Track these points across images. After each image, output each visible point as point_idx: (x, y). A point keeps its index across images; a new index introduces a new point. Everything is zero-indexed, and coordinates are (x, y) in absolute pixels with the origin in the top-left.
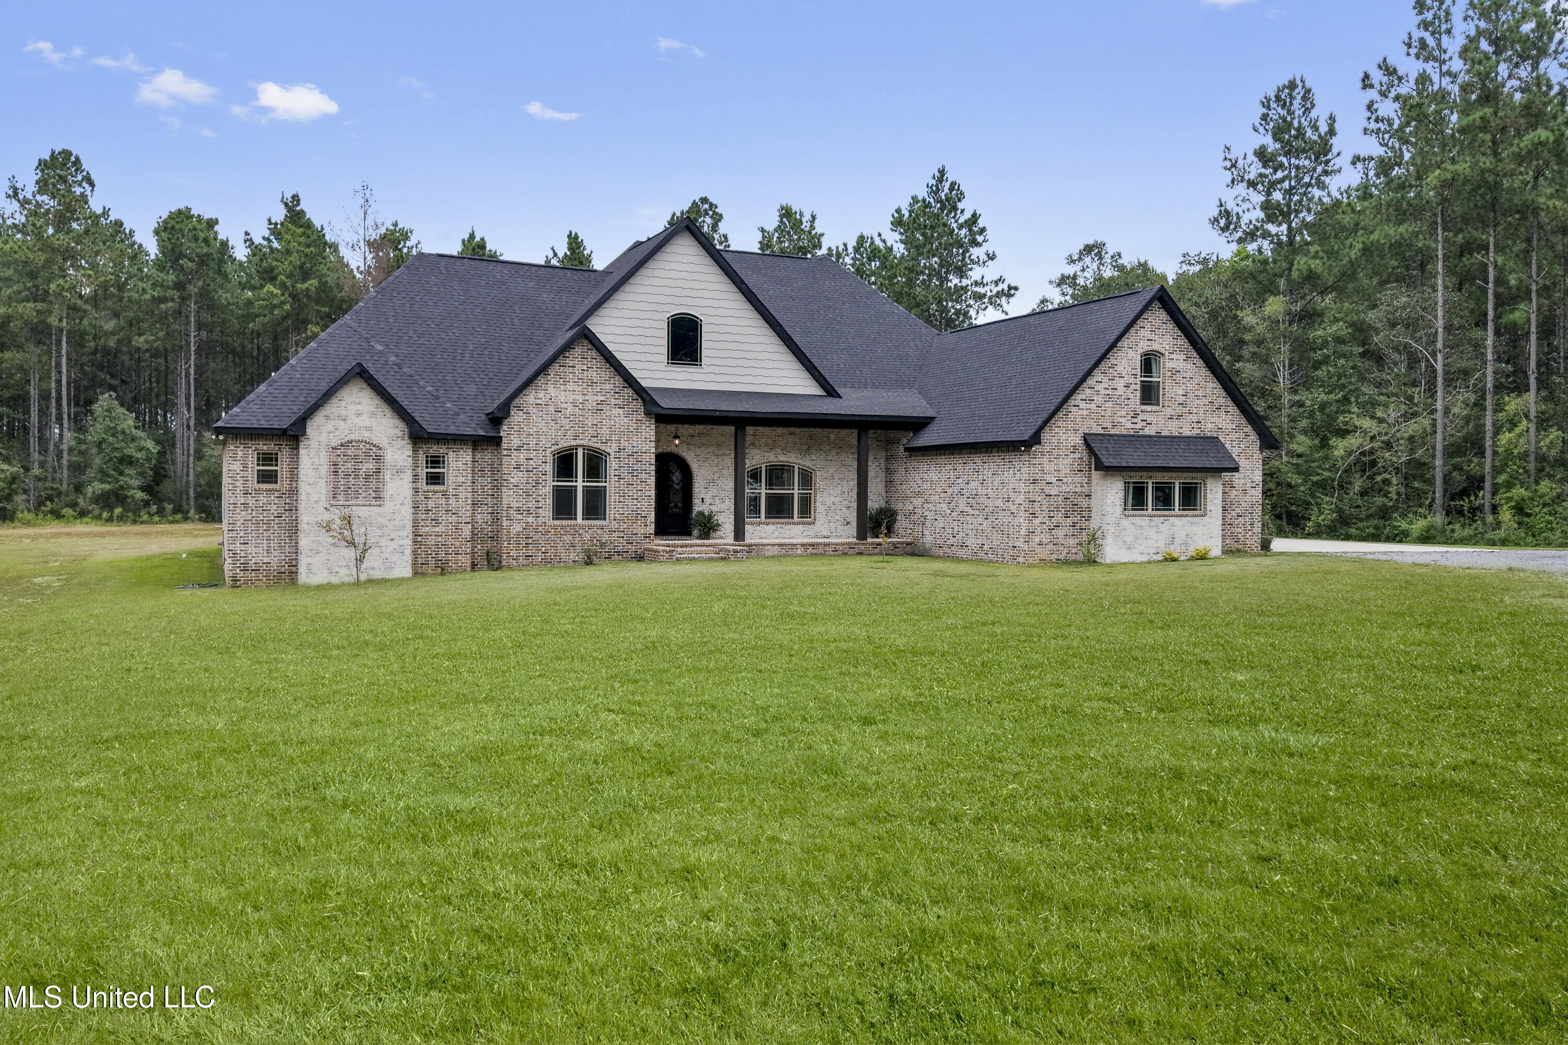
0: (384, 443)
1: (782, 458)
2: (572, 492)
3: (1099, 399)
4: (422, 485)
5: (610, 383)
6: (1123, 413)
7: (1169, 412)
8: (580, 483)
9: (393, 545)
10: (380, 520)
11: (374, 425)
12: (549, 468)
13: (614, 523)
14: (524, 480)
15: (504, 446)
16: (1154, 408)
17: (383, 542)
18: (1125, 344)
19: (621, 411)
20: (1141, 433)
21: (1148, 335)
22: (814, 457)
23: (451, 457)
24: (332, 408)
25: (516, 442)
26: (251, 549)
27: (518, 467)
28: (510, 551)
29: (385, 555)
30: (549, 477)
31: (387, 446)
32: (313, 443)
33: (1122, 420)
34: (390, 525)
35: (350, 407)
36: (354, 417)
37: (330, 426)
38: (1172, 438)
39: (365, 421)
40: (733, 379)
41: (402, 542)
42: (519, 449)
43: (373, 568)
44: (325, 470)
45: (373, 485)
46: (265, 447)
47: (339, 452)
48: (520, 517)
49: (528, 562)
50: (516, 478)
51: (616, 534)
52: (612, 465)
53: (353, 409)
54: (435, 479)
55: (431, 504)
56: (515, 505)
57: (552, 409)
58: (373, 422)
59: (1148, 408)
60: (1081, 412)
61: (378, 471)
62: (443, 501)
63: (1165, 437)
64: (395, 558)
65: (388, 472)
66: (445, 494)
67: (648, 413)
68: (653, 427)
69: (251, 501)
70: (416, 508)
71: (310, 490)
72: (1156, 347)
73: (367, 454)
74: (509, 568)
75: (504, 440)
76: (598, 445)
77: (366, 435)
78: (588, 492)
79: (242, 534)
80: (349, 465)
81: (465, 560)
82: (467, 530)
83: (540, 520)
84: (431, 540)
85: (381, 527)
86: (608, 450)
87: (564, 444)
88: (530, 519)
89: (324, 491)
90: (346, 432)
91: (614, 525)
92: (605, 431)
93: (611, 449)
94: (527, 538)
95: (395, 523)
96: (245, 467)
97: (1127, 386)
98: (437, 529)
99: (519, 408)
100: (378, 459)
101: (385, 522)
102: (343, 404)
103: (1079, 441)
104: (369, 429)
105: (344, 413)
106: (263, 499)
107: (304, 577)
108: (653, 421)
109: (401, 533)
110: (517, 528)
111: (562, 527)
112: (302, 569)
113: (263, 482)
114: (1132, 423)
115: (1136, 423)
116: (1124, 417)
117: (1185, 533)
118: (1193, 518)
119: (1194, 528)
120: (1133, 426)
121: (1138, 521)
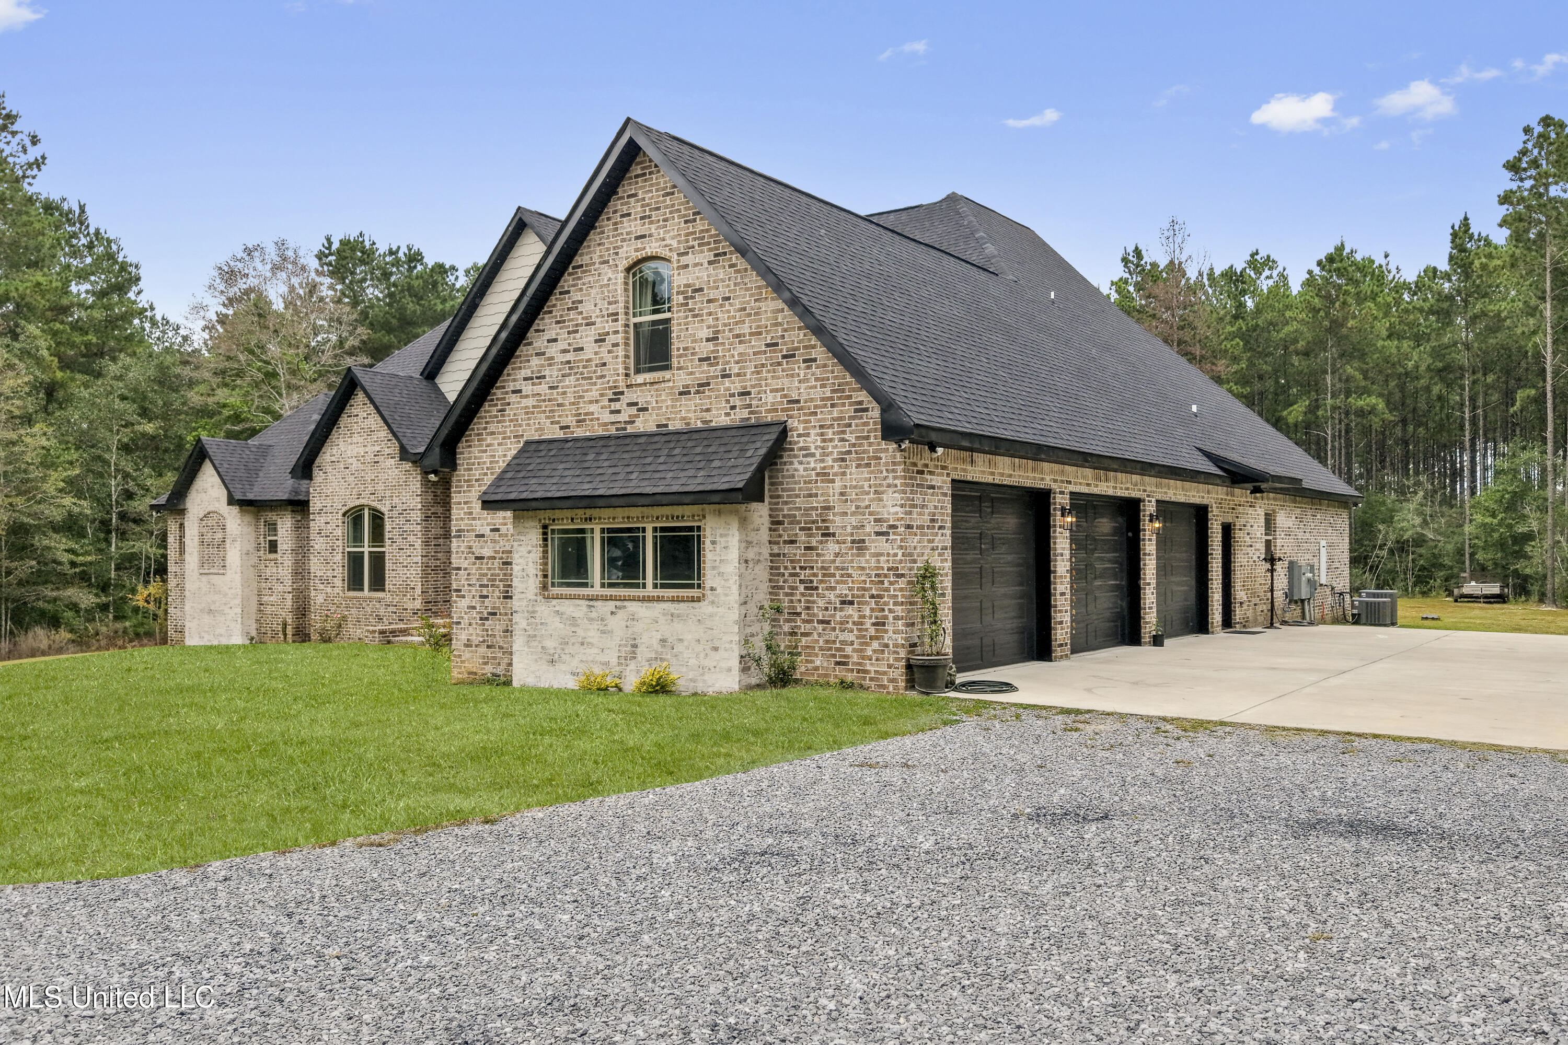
0: (226, 513)
3: (552, 374)
4: (265, 553)
6: (595, 393)
9: (232, 613)
10: (224, 588)
11: (220, 496)
16: (658, 375)
17: (227, 609)
20: (629, 429)
24: (200, 482)
29: (228, 623)
31: (227, 516)
32: (191, 516)
33: (592, 408)
34: (230, 594)
35: (208, 480)
36: (210, 489)
37: (199, 499)
39: (216, 492)
41: (236, 611)
43: (221, 635)
44: (197, 540)
45: (222, 554)
47: (204, 523)
53: (210, 482)
59: (647, 377)
60: (524, 402)
61: (224, 541)
64: (232, 626)
65: (228, 541)
69: (178, 569)
70: (259, 576)
71: (189, 559)
73: (218, 524)
77: (216, 506)
80: (209, 535)
85: (225, 595)
89: (196, 560)
90: (207, 504)
95: (232, 591)
96: (176, 539)
97: (601, 339)
100: (224, 528)
101: (228, 591)
102: (205, 477)
104: (218, 499)
105: (205, 486)
109: (236, 602)
112: (187, 633)
114: (612, 412)
115: (619, 412)
116: (597, 401)
117: (659, 637)
118: (676, 605)
119: (678, 626)
120: (613, 418)
121: (567, 607)
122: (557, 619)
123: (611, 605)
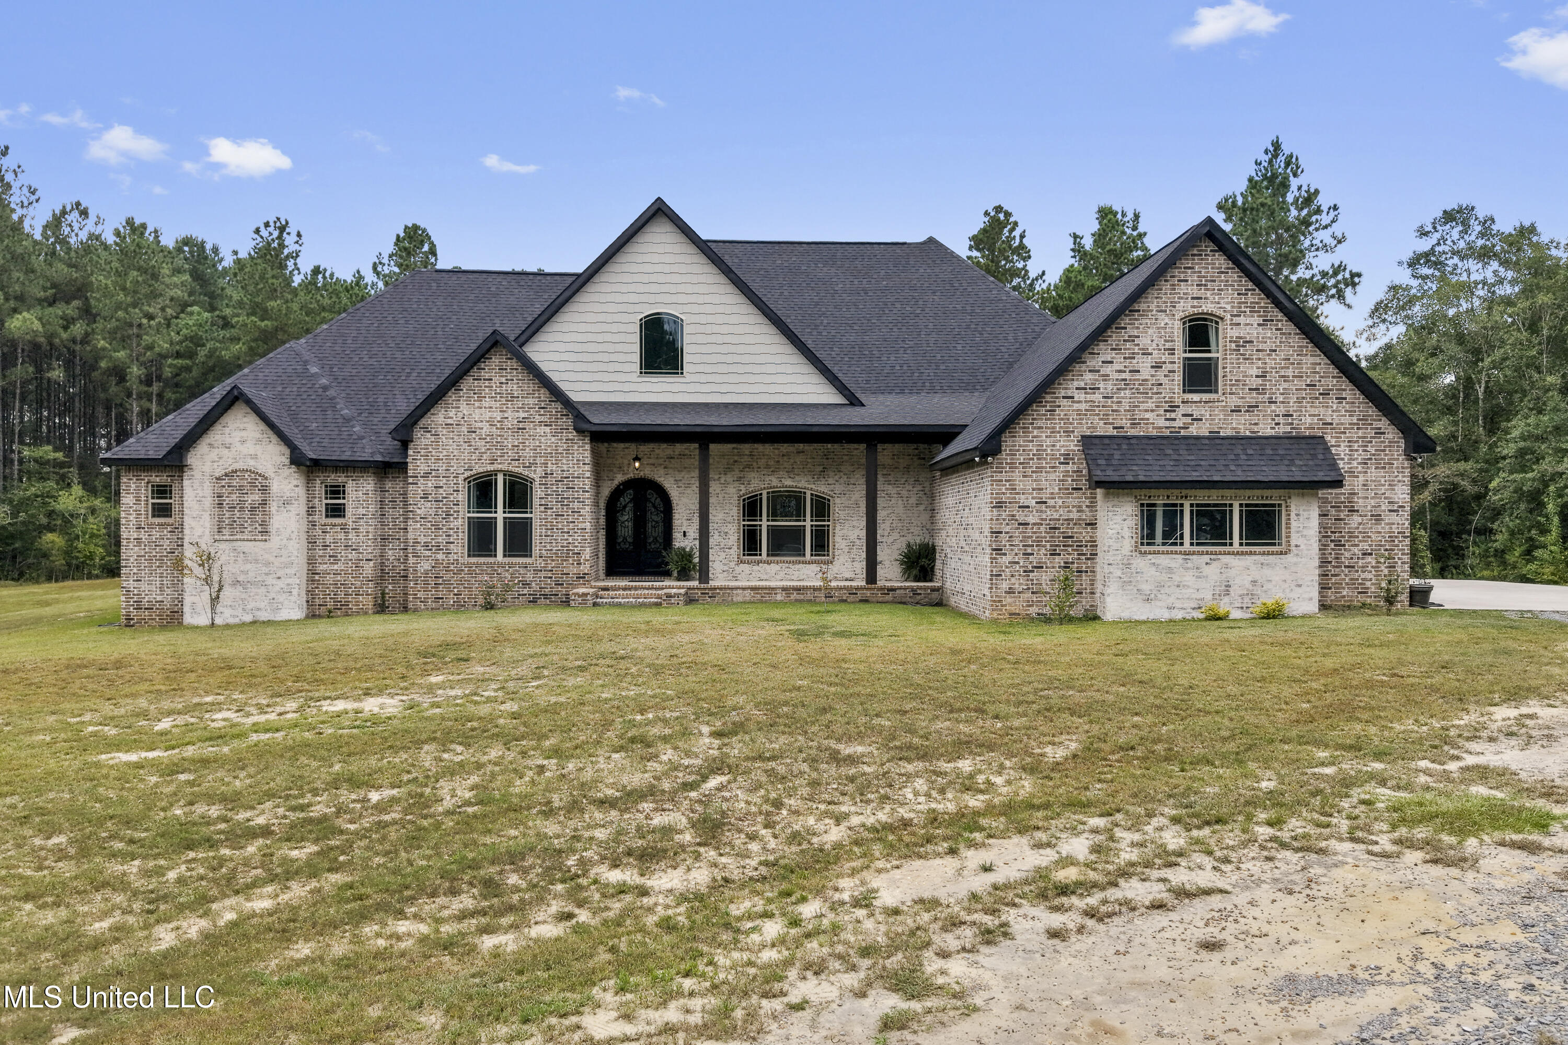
0: (270, 473)
1: (788, 482)
2: (492, 523)
3: (1106, 387)
4: (320, 518)
5: (535, 398)
6: (1150, 405)
7: (1233, 401)
8: (500, 515)
9: (281, 584)
10: (266, 556)
11: (259, 453)
12: (462, 497)
13: (540, 561)
14: (432, 512)
15: (410, 473)
16: (1205, 397)
17: (270, 580)
18: (1153, 307)
19: (548, 429)
20: (1183, 432)
21: (1194, 291)
22: (831, 481)
23: (350, 487)
24: (216, 435)
25: (423, 468)
26: (144, 586)
27: (425, 497)
28: (418, 592)
29: (272, 595)
30: (463, 508)
31: (273, 475)
32: (197, 473)
33: (1147, 415)
34: (277, 562)
35: (234, 434)
36: (238, 444)
37: (214, 455)
38: (1237, 439)
39: (250, 448)
40: (724, 389)
41: (290, 581)
42: (426, 476)
43: (259, 609)
44: (208, 502)
45: (259, 518)
46: (158, 479)
47: (223, 483)
48: (428, 553)
49: (439, 606)
50: (423, 509)
51: (543, 574)
52: (538, 493)
53: (237, 435)
54: (336, 511)
55: (329, 539)
56: (422, 539)
57: (464, 429)
58: (259, 449)
59: (1196, 397)
60: (1076, 406)
61: (264, 503)
62: (342, 536)
63: (1223, 438)
64: (282, 598)
65: (275, 504)
66: (344, 527)
67: (579, 431)
68: (588, 447)
69: (143, 536)
70: (312, 542)
71: (193, 524)
72: (1207, 307)
73: (252, 485)
74: (416, 610)
75: (410, 466)
76: (520, 470)
77: (251, 464)
78: (510, 525)
79: (135, 570)
80: (234, 497)
81: (367, 602)
82: (369, 569)
83: (452, 557)
84: (330, 579)
85: (268, 564)
86: (532, 475)
87: (479, 469)
88: (440, 556)
89: (208, 525)
90: (230, 461)
91: (540, 563)
92: (528, 453)
93: (536, 474)
94: (436, 577)
95: (282, 559)
96: (138, 500)
97: (1157, 366)
98: (336, 567)
99: (426, 430)
100: (265, 489)
101: (272, 559)
102: (227, 430)
103: (1073, 445)
104: (255, 457)
105: (228, 440)
106: (156, 534)
107: (188, 619)
108: (587, 440)
109: (288, 571)
110: (425, 566)
111: (478, 565)
112: (187, 609)
113: (159, 516)
114: (1167, 419)
115: (1174, 420)
116: (1152, 411)
117: (1250, 579)
118: (1265, 557)
119: (1267, 572)
120: (1168, 424)
121: (1164, 560)
122: (1154, 569)
123: (1206, 558)
